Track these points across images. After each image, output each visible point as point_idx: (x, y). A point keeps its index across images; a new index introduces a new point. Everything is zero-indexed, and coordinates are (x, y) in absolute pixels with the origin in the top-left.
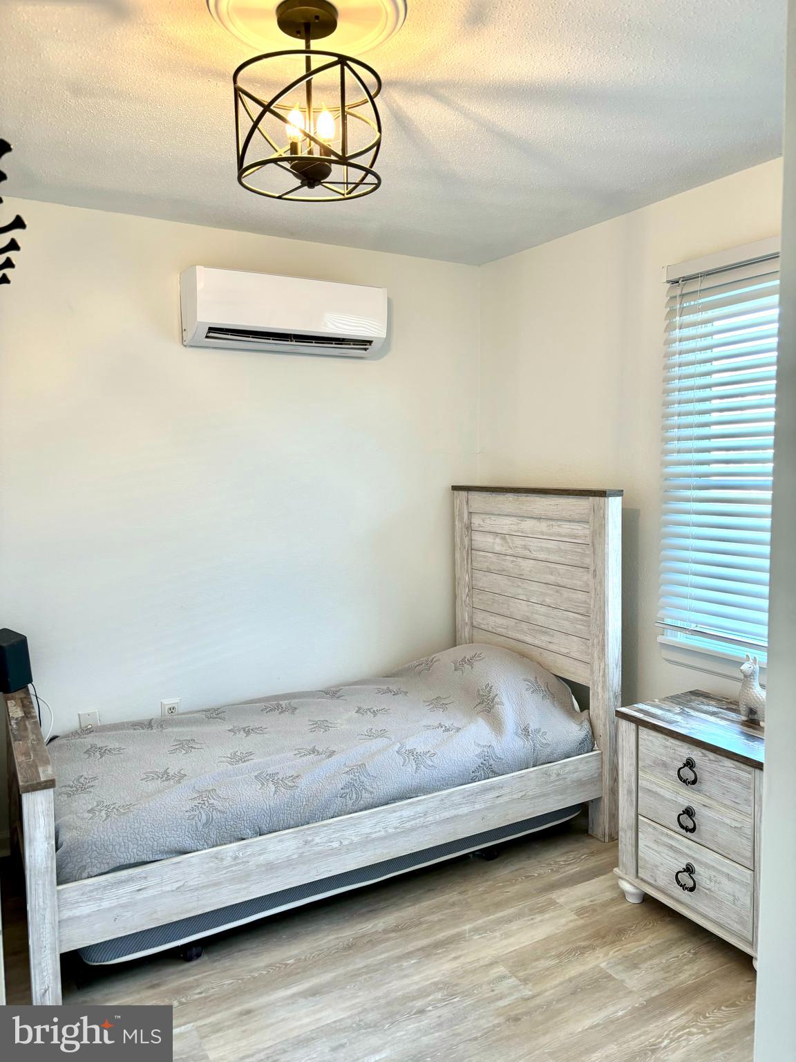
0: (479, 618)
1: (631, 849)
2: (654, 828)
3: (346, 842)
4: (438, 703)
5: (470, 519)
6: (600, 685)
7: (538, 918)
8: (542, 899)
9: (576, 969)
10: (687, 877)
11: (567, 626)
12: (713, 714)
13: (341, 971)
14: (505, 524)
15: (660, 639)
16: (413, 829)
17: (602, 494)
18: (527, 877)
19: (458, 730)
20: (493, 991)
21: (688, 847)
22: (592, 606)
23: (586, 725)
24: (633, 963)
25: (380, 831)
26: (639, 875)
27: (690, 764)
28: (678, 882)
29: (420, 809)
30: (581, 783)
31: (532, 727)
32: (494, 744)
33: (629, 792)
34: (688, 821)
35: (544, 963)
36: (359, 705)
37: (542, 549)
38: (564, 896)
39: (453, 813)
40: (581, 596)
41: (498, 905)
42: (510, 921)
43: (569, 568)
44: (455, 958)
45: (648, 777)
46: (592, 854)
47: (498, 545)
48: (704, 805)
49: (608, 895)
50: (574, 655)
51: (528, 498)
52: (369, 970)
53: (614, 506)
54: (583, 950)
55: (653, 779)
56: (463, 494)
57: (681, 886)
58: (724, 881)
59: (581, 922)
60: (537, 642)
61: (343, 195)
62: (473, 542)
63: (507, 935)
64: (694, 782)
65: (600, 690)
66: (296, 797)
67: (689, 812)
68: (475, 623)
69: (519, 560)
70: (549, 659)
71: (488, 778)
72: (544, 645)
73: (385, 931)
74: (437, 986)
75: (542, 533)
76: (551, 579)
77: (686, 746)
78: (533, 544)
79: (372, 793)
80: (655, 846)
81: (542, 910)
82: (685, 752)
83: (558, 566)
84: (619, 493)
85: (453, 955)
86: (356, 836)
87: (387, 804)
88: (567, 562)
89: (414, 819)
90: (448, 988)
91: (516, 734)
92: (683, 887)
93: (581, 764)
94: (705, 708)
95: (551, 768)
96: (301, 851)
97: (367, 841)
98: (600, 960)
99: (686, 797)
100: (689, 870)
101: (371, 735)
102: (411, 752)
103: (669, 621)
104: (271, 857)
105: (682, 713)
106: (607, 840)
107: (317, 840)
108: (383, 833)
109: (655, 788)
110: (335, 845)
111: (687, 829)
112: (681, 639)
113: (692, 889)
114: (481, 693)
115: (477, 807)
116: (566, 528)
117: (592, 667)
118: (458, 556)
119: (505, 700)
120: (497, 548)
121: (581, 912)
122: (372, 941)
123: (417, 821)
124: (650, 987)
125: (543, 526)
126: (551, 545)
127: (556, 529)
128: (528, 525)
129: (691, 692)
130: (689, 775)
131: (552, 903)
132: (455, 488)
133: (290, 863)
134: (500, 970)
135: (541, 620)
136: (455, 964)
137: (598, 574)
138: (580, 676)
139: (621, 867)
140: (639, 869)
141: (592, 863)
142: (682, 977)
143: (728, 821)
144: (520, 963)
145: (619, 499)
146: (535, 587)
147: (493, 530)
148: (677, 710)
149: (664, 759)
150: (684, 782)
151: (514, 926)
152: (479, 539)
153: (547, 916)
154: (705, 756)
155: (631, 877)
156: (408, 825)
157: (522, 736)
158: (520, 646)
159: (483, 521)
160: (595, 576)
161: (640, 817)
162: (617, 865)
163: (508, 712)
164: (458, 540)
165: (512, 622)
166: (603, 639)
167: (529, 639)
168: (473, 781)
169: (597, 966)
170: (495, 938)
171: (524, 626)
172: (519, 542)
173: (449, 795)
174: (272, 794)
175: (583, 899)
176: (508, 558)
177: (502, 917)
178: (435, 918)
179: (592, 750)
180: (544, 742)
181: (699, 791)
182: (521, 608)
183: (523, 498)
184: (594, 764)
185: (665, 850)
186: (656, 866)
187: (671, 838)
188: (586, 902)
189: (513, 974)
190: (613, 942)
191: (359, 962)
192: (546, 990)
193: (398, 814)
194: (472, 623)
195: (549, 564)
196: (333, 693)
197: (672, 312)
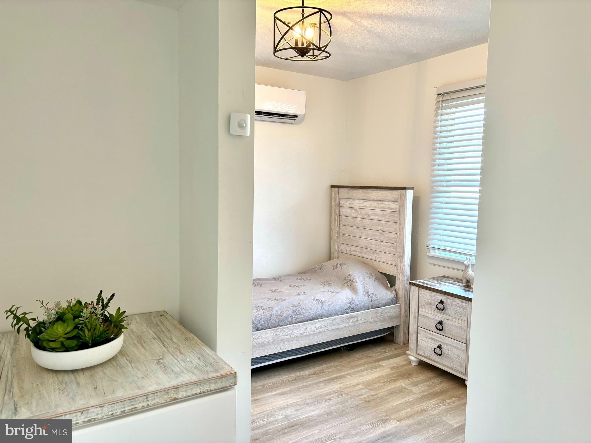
0: (342, 248)
1: (415, 342)
2: (425, 332)
3: (293, 336)
4: (326, 283)
5: (339, 201)
6: (401, 275)
7: (374, 370)
8: (376, 364)
9: (391, 386)
10: (439, 351)
11: (386, 249)
12: (451, 283)
13: (293, 387)
14: (357, 203)
15: (428, 254)
16: (320, 333)
17: (405, 189)
18: (368, 357)
19: (338, 293)
20: (358, 393)
21: (440, 338)
22: (398, 239)
23: (394, 292)
24: (416, 384)
25: (307, 332)
26: (418, 352)
27: (442, 302)
28: (435, 352)
29: (323, 324)
30: (391, 318)
31: (370, 292)
32: (354, 298)
33: (415, 317)
34: (440, 326)
35: (378, 385)
36: (291, 284)
37: (374, 215)
38: (384, 363)
39: (337, 327)
40: (393, 235)
41: (357, 366)
42: (363, 371)
43: (388, 223)
44: (341, 383)
45: (423, 310)
46: (396, 349)
47: (353, 213)
48: (447, 319)
49: (404, 363)
50: (388, 262)
51: (369, 191)
52: (304, 387)
53: (410, 194)
54: (394, 380)
55: (425, 310)
56: (337, 189)
57: (436, 354)
58: (454, 350)
59: (393, 371)
60: (371, 257)
61: (312, 59)
62: (341, 212)
63: (362, 376)
64: (443, 310)
65: (400, 277)
66: (272, 315)
67: (440, 323)
68: (340, 250)
69: (363, 220)
70: (376, 264)
71: (352, 313)
72: (374, 258)
73: (309, 375)
74: (335, 392)
75: (375, 207)
76: (379, 228)
77: (440, 295)
78: (371, 212)
79: (303, 315)
80: (425, 339)
81: (376, 368)
82: (440, 297)
83: (382, 222)
84: (412, 188)
85: (340, 382)
86: (297, 334)
87: (309, 321)
88: (386, 220)
89: (321, 328)
90: (340, 393)
91: (363, 294)
92: (437, 354)
93: (392, 310)
94: (448, 281)
95: (379, 310)
96: (274, 338)
97: (301, 336)
98: (402, 383)
99: (440, 316)
100: (440, 347)
101: (298, 294)
102: (319, 300)
103: (432, 246)
104: (262, 340)
105: (438, 283)
106: (402, 344)
107: (281, 334)
108: (308, 333)
109: (426, 314)
110: (288, 337)
111: (439, 330)
112: (437, 253)
113: (440, 355)
114: (346, 278)
115: (347, 325)
116: (387, 204)
117: (397, 267)
118: (333, 219)
119: (358, 281)
120: (353, 215)
121: (393, 368)
122: (304, 378)
123: (322, 329)
124: (422, 392)
125: (376, 204)
126: (380, 212)
127: (382, 205)
128: (368, 204)
129: (442, 276)
130: (441, 307)
131: (380, 366)
132: (332, 187)
133: (270, 344)
134: (361, 387)
135: (373, 247)
136: (341, 385)
137: (401, 225)
138: (391, 271)
139: (410, 350)
140: (418, 350)
141: (396, 352)
142: (436, 389)
143: (456, 325)
144: (368, 385)
145: (412, 191)
146: (371, 232)
147: (351, 206)
148: (436, 282)
149: (431, 301)
150: (439, 310)
151: (365, 373)
152: (343, 211)
153: (378, 370)
154: (448, 298)
155: (414, 354)
156: (318, 331)
157: (366, 296)
158: (362, 259)
159: (346, 202)
160: (400, 226)
161: (419, 328)
162: (408, 350)
163: (359, 285)
164: (333, 211)
165: (359, 249)
166: (403, 254)
167: (367, 256)
168: (345, 313)
169: (401, 385)
170: (357, 377)
171: (365, 250)
172: (363, 212)
173: (336, 319)
174: (262, 314)
175: (393, 364)
176: (358, 219)
177: (359, 370)
178: (330, 370)
179: (396, 304)
180: (376, 298)
181: (445, 313)
182: (363, 242)
183: (366, 191)
184: (397, 310)
185: (429, 340)
186: (425, 348)
187: (432, 335)
188: (394, 365)
189: (366, 388)
190: (407, 378)
191: (300, 385)
192: (380, 393)
193: (314, 325)
194: (339, 250)
195: (378, 222)
196: (277, 279)
197: (438, 108)
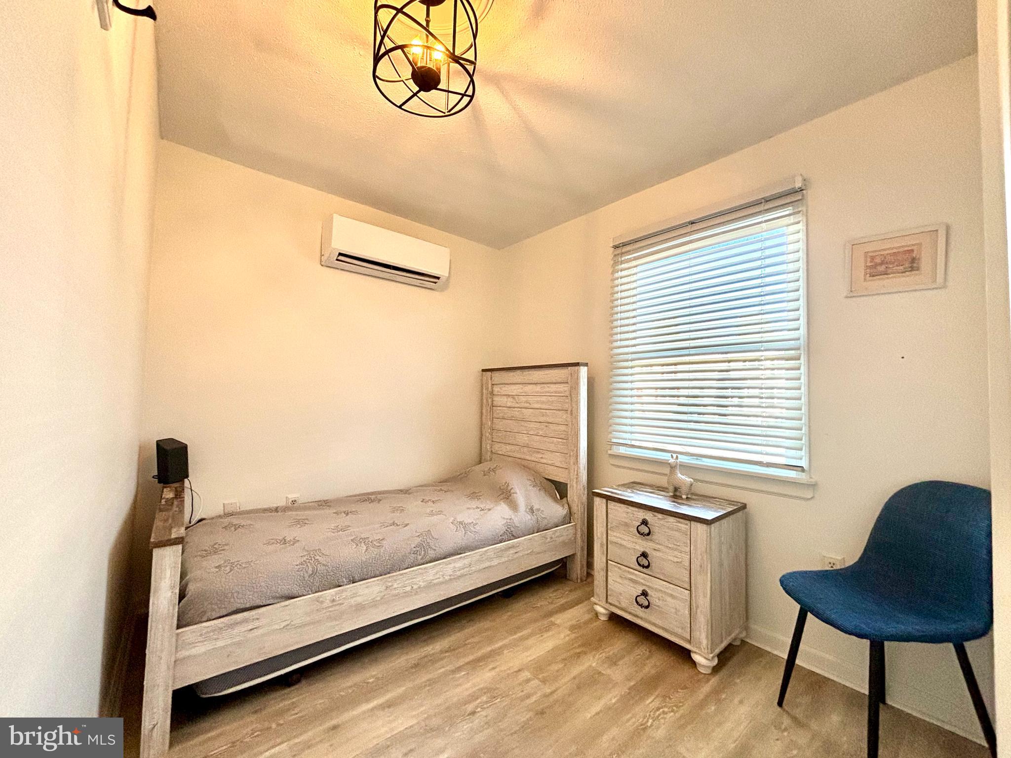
0: (496, 447)
1: (603, 584)
2: (619, 568)
3: (415, 587)
4: (474, 496)
5: (492, 388)
6: (575, 480)
7: (546, 635)
8: (546, 622)
9: (577, 669)
10: (644, 599)
11: (552, 447)
12: (651, 493)
13: (409, 685)
14: (514, 390)
15: (610, 452)
16: (462, 576)
17: (577, 364)
18: (534, 608)
19: (489, 510)
20: (522, 691)
21: (643, 579)
22: (569, 433)
23: (566, 506)
24: (613, 661)
25: (439, 578)
26: (609, 601)
27: (645, 522)
28: (637, 602)
29: (467, 561)
30: (564, 544)
31: (536, 507)
32: (513, 517)
33: (602, 545)
34: (644, 561)
35: (555, 667)
36: (424, 498)
37: (538, 402)
38: (559, 619)
39: (487, 564)
40: (563, 428)
41: (519, 628)
42: (527, 639)
43: (555, 411)
44: (494, 668)
45: (615, 534)
46: (571, 591)
47: (509, 402)
48: (655, 550)
49: (587, 617)
50: (557, 464)
51: (530, 372)
52: (431, 682)
53: (583, 371)
54: (578, 655)
55: (618, 535)
56: (489, 373)
57: (640, 605)
58: (669, 599)
59: (573, 636)
60: (533, 459)
61: (444, 113)
62: (494, 402)
63: (527, 649)
64: (649, 534)
65: (575, 485)
66: (382, 554)
67: (644, 555)
68: (494, 451)
69: (523, 409)
70: (540, 468)
71: (510, 540)
72: (537, 460)
73: (442, 652)
74: (482, 691)
75: (537, 392)
76: (542, 419)
77: (641, 511)
78: (530, 399)
79: (435, 550)
80: (619, 580)
81: (548, 629)
82: (642, 515)
83: (547, 411)
84: (586, 365)
85: (491, 667)
86: (423, 582)
87: (444, 558)
88: (553, 408)
89: (463, 569)
90: (491, 692)
91: (526, 511)
92: (641, 606)
93: (564, 532)
94: (645, 490)
95: (549, 533)
96: (383, 594)
97: (430, 586)
98: (592, 662)
99: (642, 545)
100: (644, 594)
101: (432, 514)
102: (461, 523)
103: (614, 440)
104: (359, 599)
105: (633, 492)
106: (579, 581)
107: (395, 586)
108: (441, 580)
109: (619, 541)
110: (408, 589)
111: (643, 567)
112: (622, 450)
113: (647, 607)
114: (502, 488)
115: (503, 560)
116: (553, 388)
117: (569, 470)
118: (484, 411)
119: (518, 491)
120: (509, 404)
121: (573, 628)
122: (433, 660)
123: (465, 570)
124: (629, 679)
125: (538, 388)
126: (544, 399)
127: (547, 389)
128: (529, 388)
129: (632, 482)
130: (645, 531)
131: (553, 624)
132: (483, 370)
133: (374, 604)
134: (526, 674)
135: (536, 445)
136: (493, 673)
137: (573, 413)
138: (560, 478)
139: (595, 597)
140: (609, 597)
141: (573, 596)
142: (647, 669)
143: (671, 558)
144: (539, 667)
145: (586, 368)
146: (532, 425)
147: (507, 394)
148: (629, 491)
149: (626, 521)
150: (642, 534)
151: (530, 642)
152: (498, 400)
153: (550, 633)
154: (655, 516)
155: (603, 603)
156: (458, 573)
157: (530, 513)
158: (523, 462)
159: (500, 388)
160: (572, 414)
161: (609, 562)
162: (593, 596)
163: (520, 497)
164: (485, 401)
165: (517, 448)
166: (577, 452)
167: (528, 457)
168: (501, 542)
169: (590, 666)
170: (519, 651)
171: (526, 449)
172: (523, 399)
173: (486, 551)
174: (363, 551)
175: (571, 620)
176: (516, 409)
177: (522, 636)
178: (476, 639)
179: (570, 523)
180: (543, 516)
181: (651, 540)
182: (523, 439)
183: (526, 372)
184: (572, 531)
185: (627, 582)
186: (621, 594)
187: (633, 574)
188: (574, 622)
189: (536, 677)
190: (596, 649)
191: (423, 677)
192: (560, 688)
193: (452, 565)
194: (492, 451)
195: (542, 410)
196: (406, 492)
197: (616, 263)
